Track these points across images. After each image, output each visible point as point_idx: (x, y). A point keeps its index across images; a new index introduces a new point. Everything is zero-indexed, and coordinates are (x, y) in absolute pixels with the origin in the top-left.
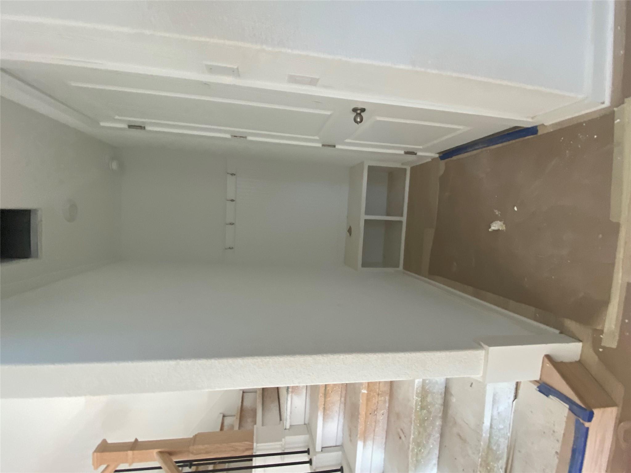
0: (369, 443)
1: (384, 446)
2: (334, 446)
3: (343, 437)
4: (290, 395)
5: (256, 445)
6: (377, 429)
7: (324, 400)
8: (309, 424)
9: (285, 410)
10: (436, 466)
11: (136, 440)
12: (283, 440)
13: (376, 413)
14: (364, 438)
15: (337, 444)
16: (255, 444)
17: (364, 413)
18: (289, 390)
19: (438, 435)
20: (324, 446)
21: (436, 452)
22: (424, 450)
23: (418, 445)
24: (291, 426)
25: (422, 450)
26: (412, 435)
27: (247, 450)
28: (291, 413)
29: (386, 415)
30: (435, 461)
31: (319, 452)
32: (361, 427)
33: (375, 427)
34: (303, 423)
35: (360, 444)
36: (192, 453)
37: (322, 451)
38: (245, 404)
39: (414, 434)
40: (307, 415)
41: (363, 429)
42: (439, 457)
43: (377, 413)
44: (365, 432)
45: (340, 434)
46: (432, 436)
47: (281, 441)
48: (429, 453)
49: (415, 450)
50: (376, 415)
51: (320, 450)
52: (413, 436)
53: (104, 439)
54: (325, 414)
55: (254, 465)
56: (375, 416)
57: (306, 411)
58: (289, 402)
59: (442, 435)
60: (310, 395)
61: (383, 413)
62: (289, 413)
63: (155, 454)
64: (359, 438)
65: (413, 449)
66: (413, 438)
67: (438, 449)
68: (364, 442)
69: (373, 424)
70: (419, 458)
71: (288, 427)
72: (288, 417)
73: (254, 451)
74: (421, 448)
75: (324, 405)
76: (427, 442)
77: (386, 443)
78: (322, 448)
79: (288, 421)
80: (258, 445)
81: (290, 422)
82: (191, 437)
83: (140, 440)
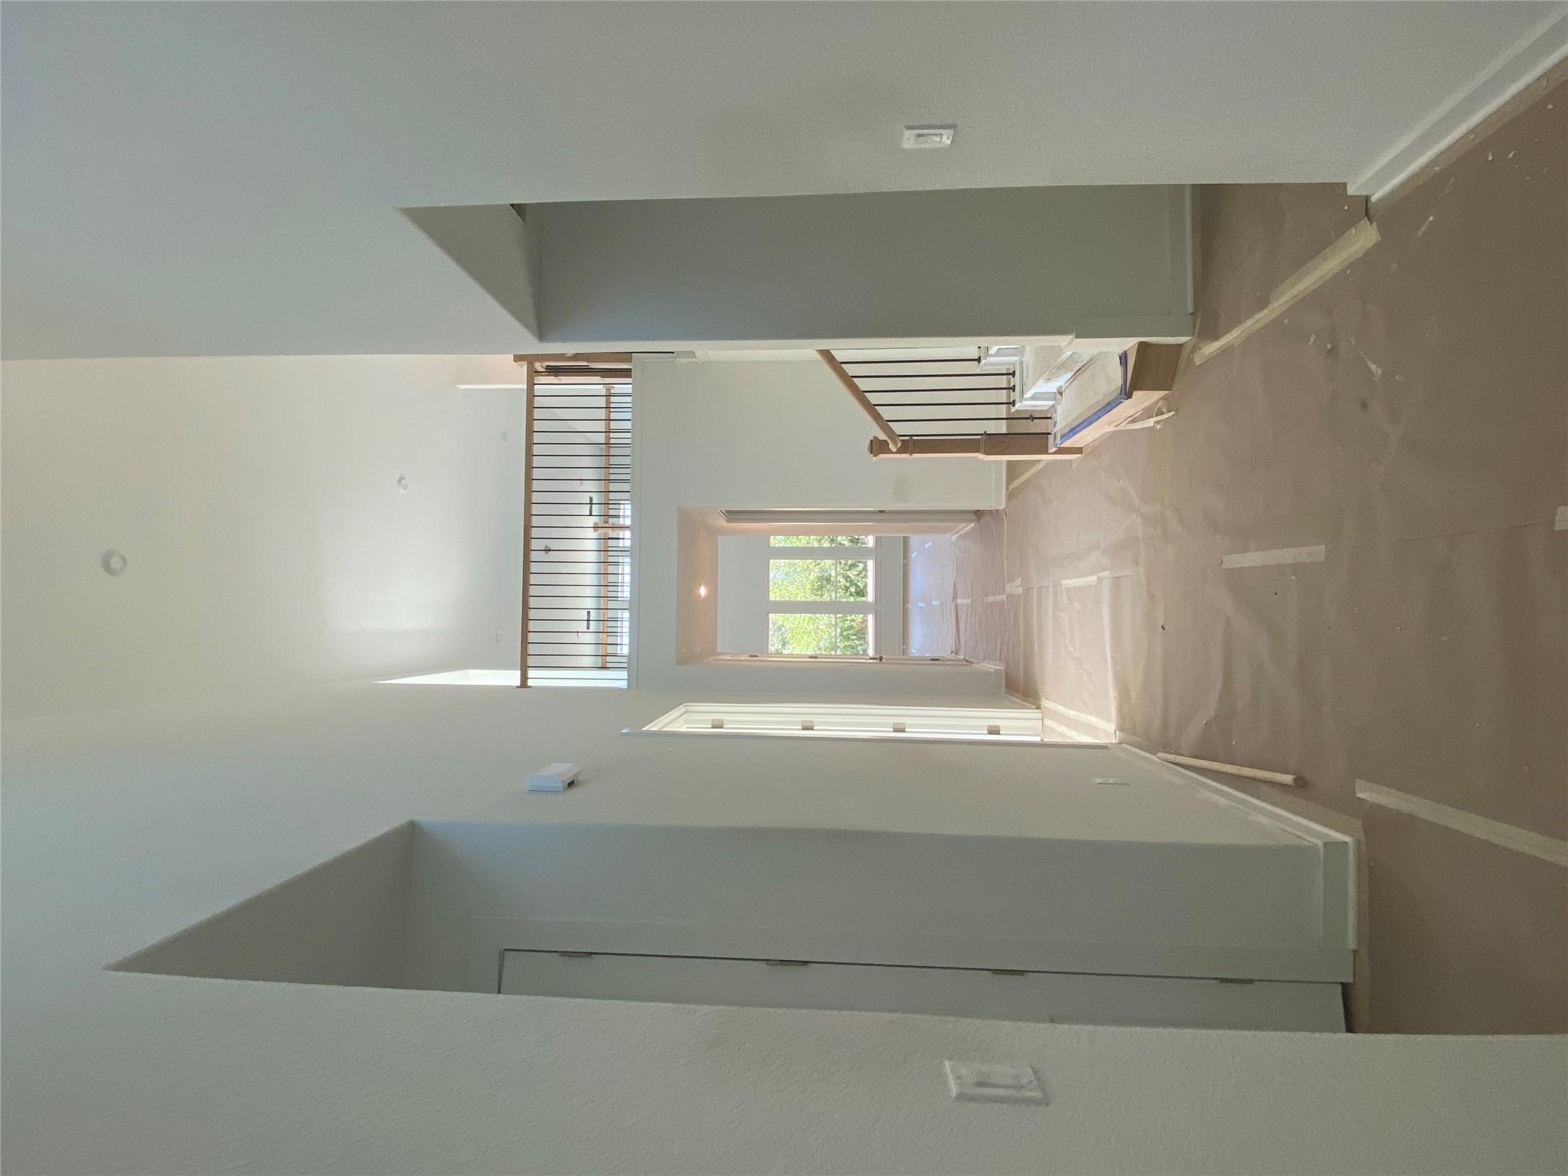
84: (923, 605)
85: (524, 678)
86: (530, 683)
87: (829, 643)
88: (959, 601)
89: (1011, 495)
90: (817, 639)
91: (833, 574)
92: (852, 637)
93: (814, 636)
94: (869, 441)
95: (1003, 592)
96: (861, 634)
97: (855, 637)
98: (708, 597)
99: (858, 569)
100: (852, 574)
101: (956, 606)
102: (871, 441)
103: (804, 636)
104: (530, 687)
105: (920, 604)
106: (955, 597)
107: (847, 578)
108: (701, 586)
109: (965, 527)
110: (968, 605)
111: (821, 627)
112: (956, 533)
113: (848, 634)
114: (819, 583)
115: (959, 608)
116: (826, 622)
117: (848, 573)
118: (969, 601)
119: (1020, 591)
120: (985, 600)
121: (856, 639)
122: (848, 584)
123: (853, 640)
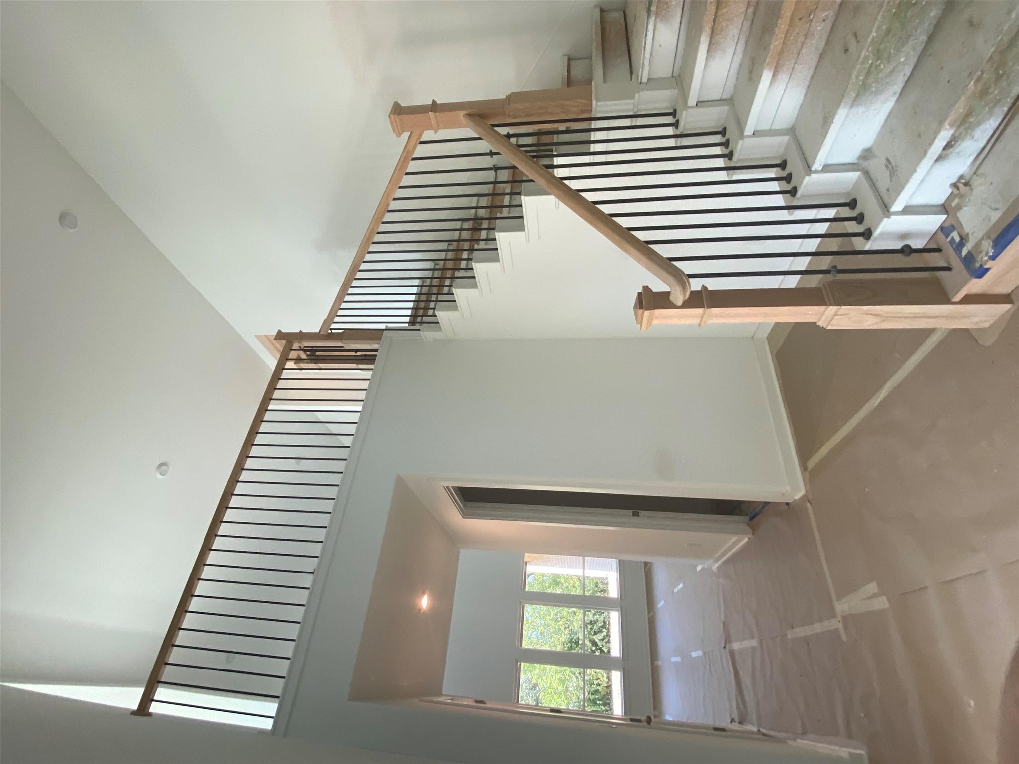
0: (783, 77)
1: (807, 83)
2: (717, 101)
3: (735, 86)
4: (652, 19)
5: (596, 104)
6: (804, 51)
7: (715, 11)
8: (679, 75)
9: (643, 50)
10: (897, 95)
11: (434, 102)
12: (637, 95)
13: (811, 17)
14: (776, 67)
15: (724, 98)
16: (594, 102)
17: (789, 14)
18: (652, 8)
19: (924, 38)
20: (701, 100)
21: (908, 71)
22: (884, 66)
23: (878, 54)
24: (649, 79)
25: (882, 66)
26: (874, 29)
27: (583, 112)
28: (651, 55)
29: (829, 24)
30: (897, 87)
31: (692, 107)
32: (776, 43)
33: (802, 47)
34: (670, 75)
35: (766, 76)
36: (509, 116)
37: (697, 105)
38: (573, 73)
39: (878, 28)
40: (679, 61)
41: (779, 48)
42: (907, 82)
43: (813, 17)
44: (781, 53)
45: (732, 81)
46: (912, 38)
47: (633, 98)
48: (892, 71)
49: (869, 60)
50: (811, 21)
51: (695, 105)
52: (875, 34)
53: (394, 102)
54: (713, 41)
55: (592, 139)
56: (809, 24)
57: (677, 54)
58: (650, 34)
59: (931, 38)
60: (689, 22)
61: (825, 18)
62: (647, 55)
63: (462, 118)
64: (768, 64)
65: (866, 58)
66: (874, 38)
67: (912, 67)
68: (774, 75)
69: (801, 39)
70: (871, 79)
71: (645, 80)
72: (647, 63)
73: (593, 113)
74: (881, 63)
75: (714, 21)
76: (898, 51)
77: (812, 77)
78: (697, 102)
79: (646, 68)
80: (599, 104)
81: (649, 74)
82: (504, 97)
83: (439, 102)
84: (678, 659)
85: (147, 699)
86: (154, 708)
87: (578, 707)
88: (736, 646)
89: (811, 476)
90: (566, 701)
91: (581, 637)
92: (598, 702)
93: (564, 698)
94: (637, 294)
95: (833, 615)
96: (607, 699)
97: (600, 703)
98: (433, 610)
99: (602, 635)
100: (596, 638)
101: (732, 653)
102: (640, 294)
103: (555, 697)
104: (150, 715)
105: (673, 659)
106: (728, 640)
107: (594, 643)
108: (424, 593)
109: (735, 544)
110: (753, 648)
111: (570, 689)
112: (717, 560)
113: (595, 699)
114: (569, 644)
115: (737, 657)
116: (575, 685)
117: (594, 637)
118: (754, 643)
119: (881, 603)
120: (789, 636)
121: (601, 705)
122: (594, 648)
123: (599, 705)
